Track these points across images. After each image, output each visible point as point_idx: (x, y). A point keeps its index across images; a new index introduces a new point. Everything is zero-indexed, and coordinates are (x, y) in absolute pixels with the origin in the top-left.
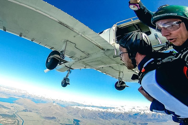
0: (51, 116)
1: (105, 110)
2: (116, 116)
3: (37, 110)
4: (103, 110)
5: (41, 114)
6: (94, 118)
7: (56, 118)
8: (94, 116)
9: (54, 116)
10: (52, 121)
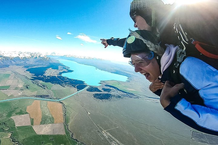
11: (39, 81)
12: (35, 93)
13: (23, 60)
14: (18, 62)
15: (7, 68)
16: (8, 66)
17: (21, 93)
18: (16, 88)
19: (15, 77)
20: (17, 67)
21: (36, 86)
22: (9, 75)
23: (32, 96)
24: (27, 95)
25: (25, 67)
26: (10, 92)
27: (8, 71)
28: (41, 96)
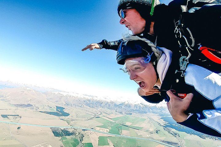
0: (26, 104)
1: (91, 97)
2: (102, 105)
3: (3, 96)
4: (89, 98)
5: (9, 101)
6: (80, 105)
7: (33, 105)
8: (80, 104)
9: (29, 103)
10: (28, 109)
11: (172, 129)
12: (163, 138)
13: (159, 109)
14: (155, 110)
15: (145, 114)
16: (146, 113)
17: (150, 135)
18: (147, 131)
19: (149, 122)
20: (153, 114)
21: (166, 133)
22: (145, 119)
23: (158, 140)
24: (154, 138)
25: (161, 115)
26: (140, 133)
27: (145, 116)
28: (168, 143)
